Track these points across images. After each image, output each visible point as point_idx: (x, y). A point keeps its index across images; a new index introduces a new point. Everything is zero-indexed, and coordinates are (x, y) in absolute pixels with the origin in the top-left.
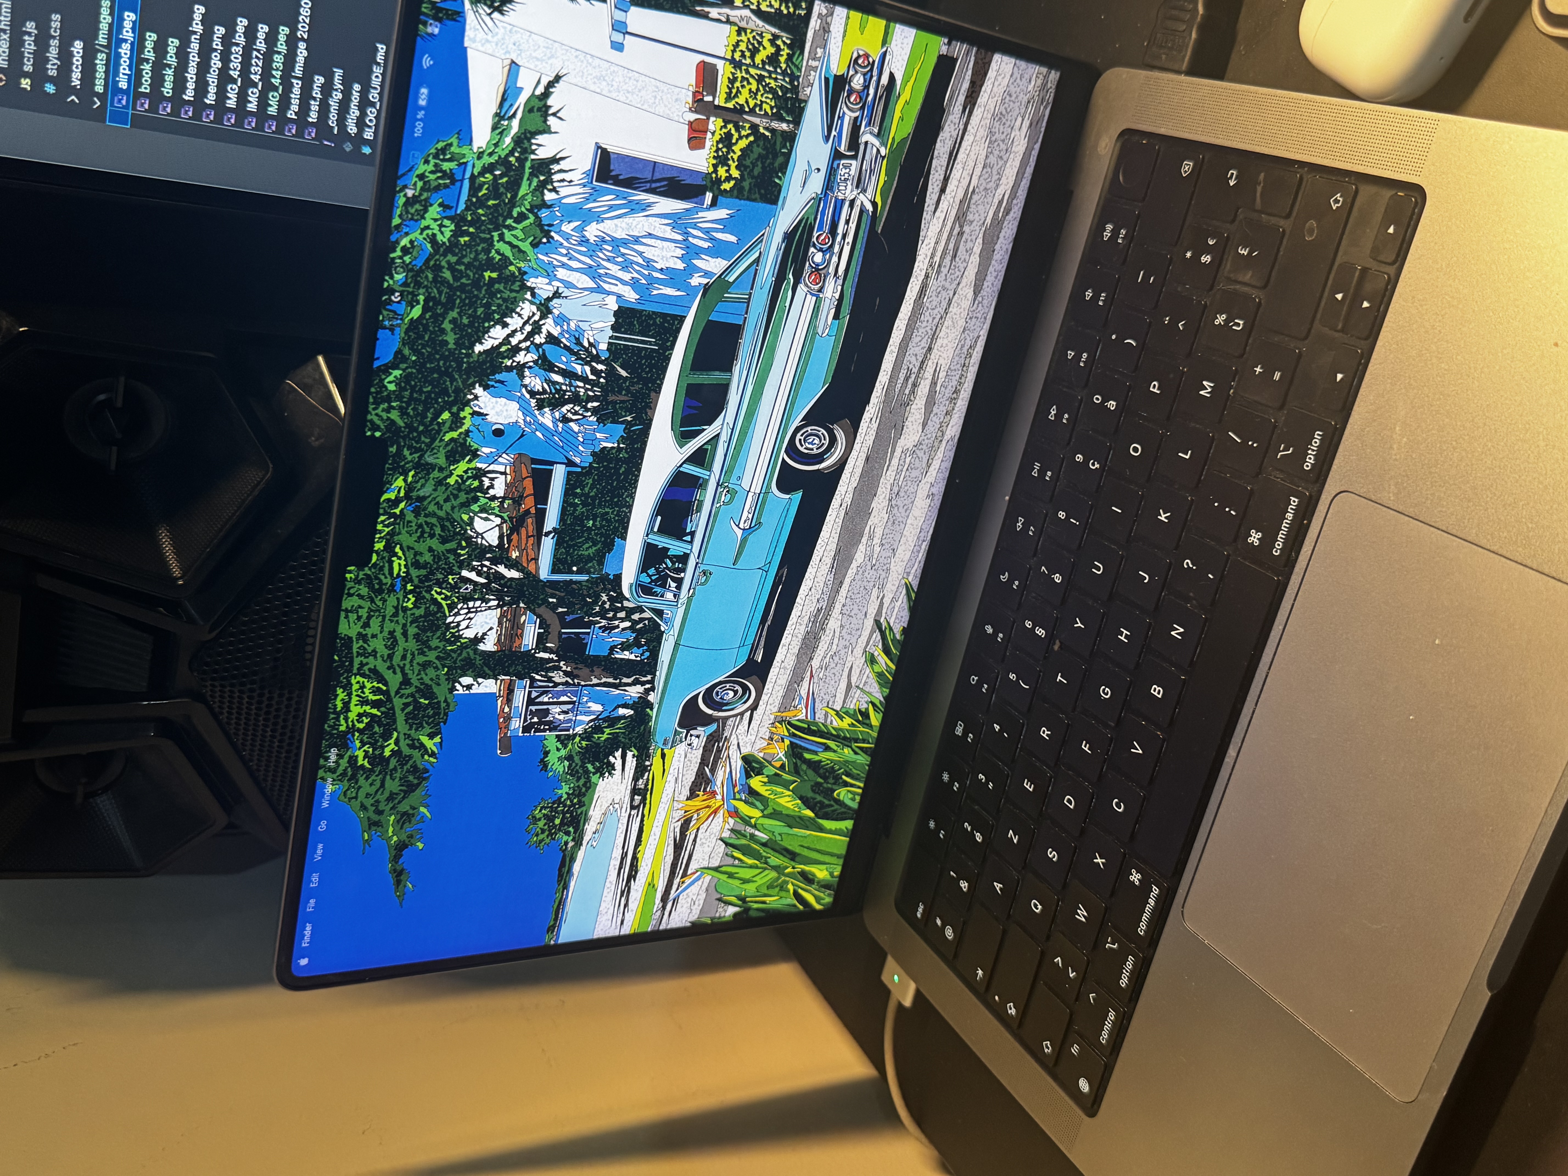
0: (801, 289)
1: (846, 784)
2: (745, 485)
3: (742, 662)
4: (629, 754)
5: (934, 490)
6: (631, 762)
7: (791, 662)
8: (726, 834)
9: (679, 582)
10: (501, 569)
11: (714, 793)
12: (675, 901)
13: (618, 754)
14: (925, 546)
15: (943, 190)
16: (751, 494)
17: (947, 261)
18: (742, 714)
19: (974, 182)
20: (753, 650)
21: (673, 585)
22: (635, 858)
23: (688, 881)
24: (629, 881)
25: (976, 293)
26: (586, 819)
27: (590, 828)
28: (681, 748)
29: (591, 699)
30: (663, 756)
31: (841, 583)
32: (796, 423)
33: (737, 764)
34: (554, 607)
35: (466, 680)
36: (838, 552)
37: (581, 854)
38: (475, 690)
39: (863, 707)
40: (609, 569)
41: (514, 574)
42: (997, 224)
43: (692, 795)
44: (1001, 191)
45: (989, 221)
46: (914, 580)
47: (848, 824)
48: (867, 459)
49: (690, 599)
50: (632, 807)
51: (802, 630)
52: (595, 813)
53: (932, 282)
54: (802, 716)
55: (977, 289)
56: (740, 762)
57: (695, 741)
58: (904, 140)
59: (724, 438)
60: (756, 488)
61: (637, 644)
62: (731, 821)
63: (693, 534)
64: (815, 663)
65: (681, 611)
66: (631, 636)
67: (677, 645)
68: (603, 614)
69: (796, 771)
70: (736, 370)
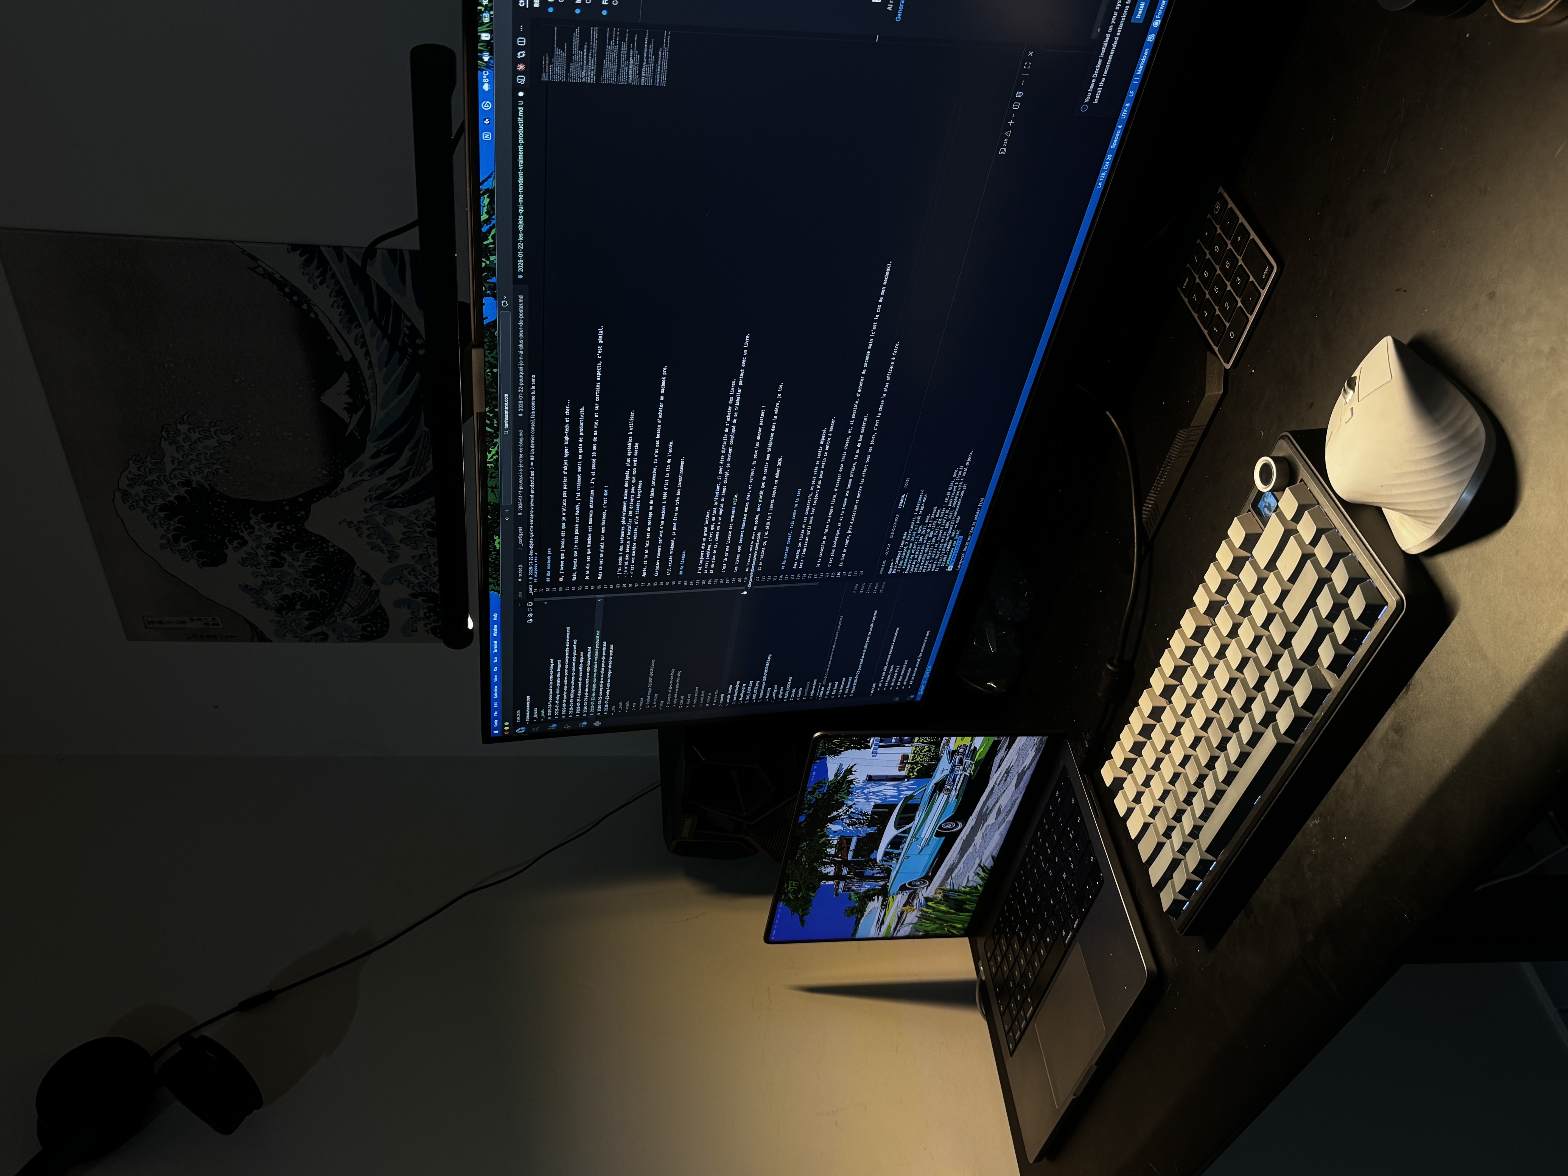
0: (942, 794)
1: (968, 904)
2: (922, 836)
3: (923, 875)
4: (880, 897)
5: (1003, 833)
6: (881, 898)
7: (943, 875)
8: (918, 915)
9: (898, 859)
10: (835, 859)
11: (913, 906)
12: (899, 931)
13: (876, 897)
14: (999, 847)
15: (999, 767)
16: (924, 839)
17: (1003, 782)
18: (923, 888)
19: (1012, 764)
20: (928, 872)
21: (895, 860)
22: (883, 920)
23: (903, 926)
24: (881, 925)
25: (1016, 787)
26: (865, 911)
27: (866, 913)
28: (900, 896)
29: (866, 884)
30: (893, 897)
31: (963, 857)
32: (942, 822)
33: (922, 900)
34: (853, 866)
35: (824, 881)
36: (961, 849)
37: (863, 919)
38: (827, 883)
39: (975, 885)
40: (872, 857)
41: (840, 859)
42: (1023, 772)
43: (905, 905)
44: (1024, 765)
45: (1020, 772)
46: (995, 854)
47: (971, 914)
48: (972, 828)
49: (902, 863)
50: (882, 908)
51: (947, 868)
52: (868, 910)
53: (996, 787)
54: (949, 887)
55: (1017, 786)
56: (923, 899)
57: (905, 894)
58: (981, 760)
59: (913, 827)
60: (927, 836)
61: (883, 872)
62: (920, 913)
63: (902, 849)
64: (953, 875)
65: (899, 865)
66: (880, 871)
67: (897, 872)
68: (870, 866)
69: (947, 901)
70: (918, 813)
